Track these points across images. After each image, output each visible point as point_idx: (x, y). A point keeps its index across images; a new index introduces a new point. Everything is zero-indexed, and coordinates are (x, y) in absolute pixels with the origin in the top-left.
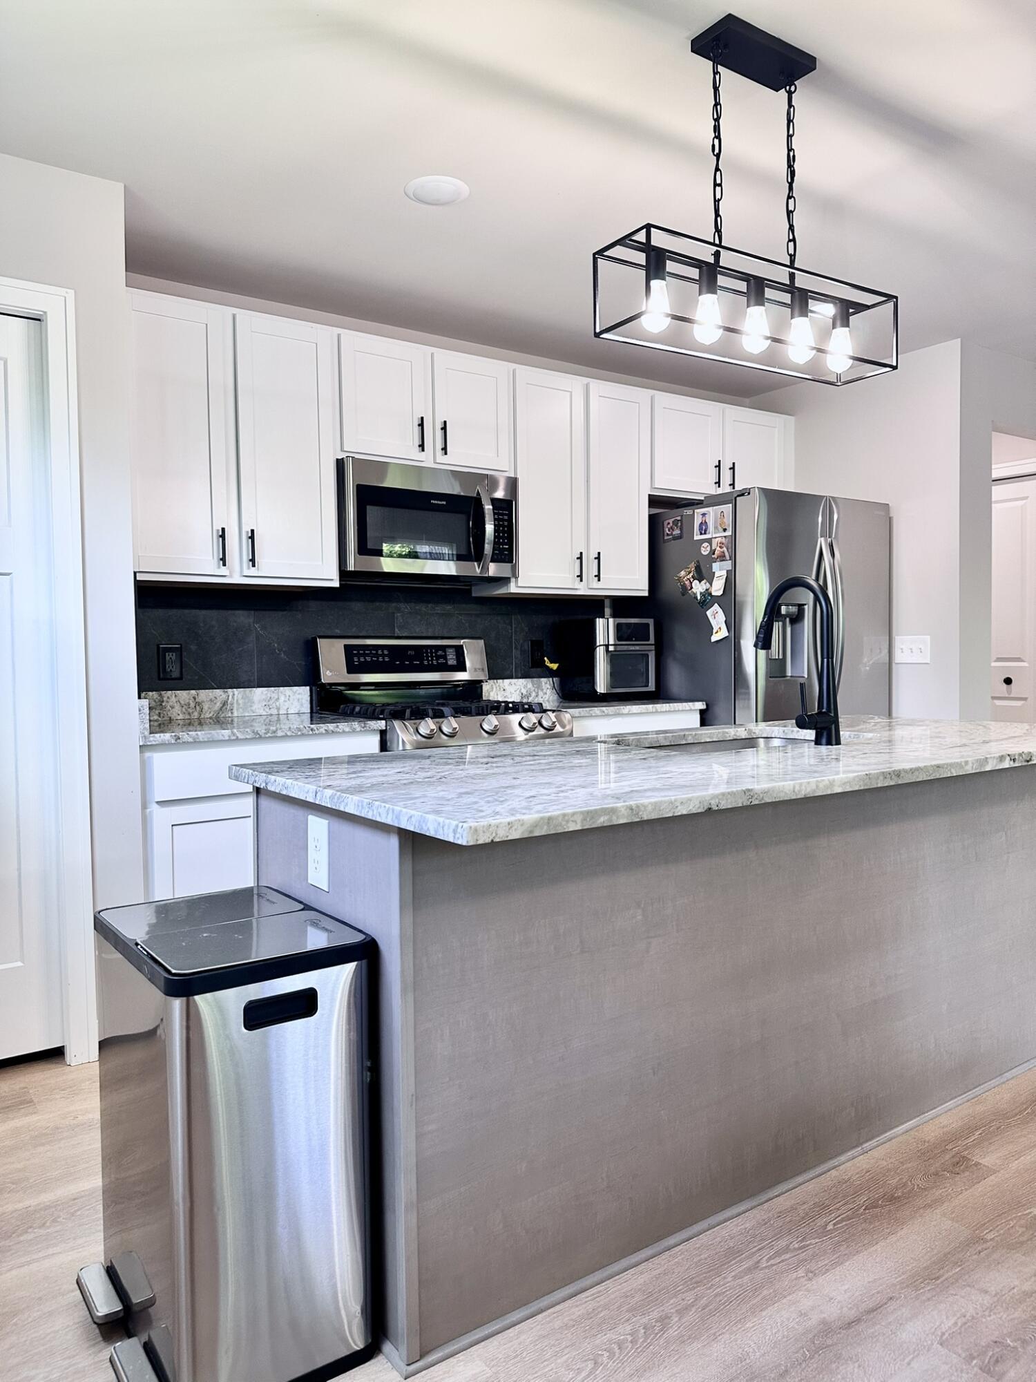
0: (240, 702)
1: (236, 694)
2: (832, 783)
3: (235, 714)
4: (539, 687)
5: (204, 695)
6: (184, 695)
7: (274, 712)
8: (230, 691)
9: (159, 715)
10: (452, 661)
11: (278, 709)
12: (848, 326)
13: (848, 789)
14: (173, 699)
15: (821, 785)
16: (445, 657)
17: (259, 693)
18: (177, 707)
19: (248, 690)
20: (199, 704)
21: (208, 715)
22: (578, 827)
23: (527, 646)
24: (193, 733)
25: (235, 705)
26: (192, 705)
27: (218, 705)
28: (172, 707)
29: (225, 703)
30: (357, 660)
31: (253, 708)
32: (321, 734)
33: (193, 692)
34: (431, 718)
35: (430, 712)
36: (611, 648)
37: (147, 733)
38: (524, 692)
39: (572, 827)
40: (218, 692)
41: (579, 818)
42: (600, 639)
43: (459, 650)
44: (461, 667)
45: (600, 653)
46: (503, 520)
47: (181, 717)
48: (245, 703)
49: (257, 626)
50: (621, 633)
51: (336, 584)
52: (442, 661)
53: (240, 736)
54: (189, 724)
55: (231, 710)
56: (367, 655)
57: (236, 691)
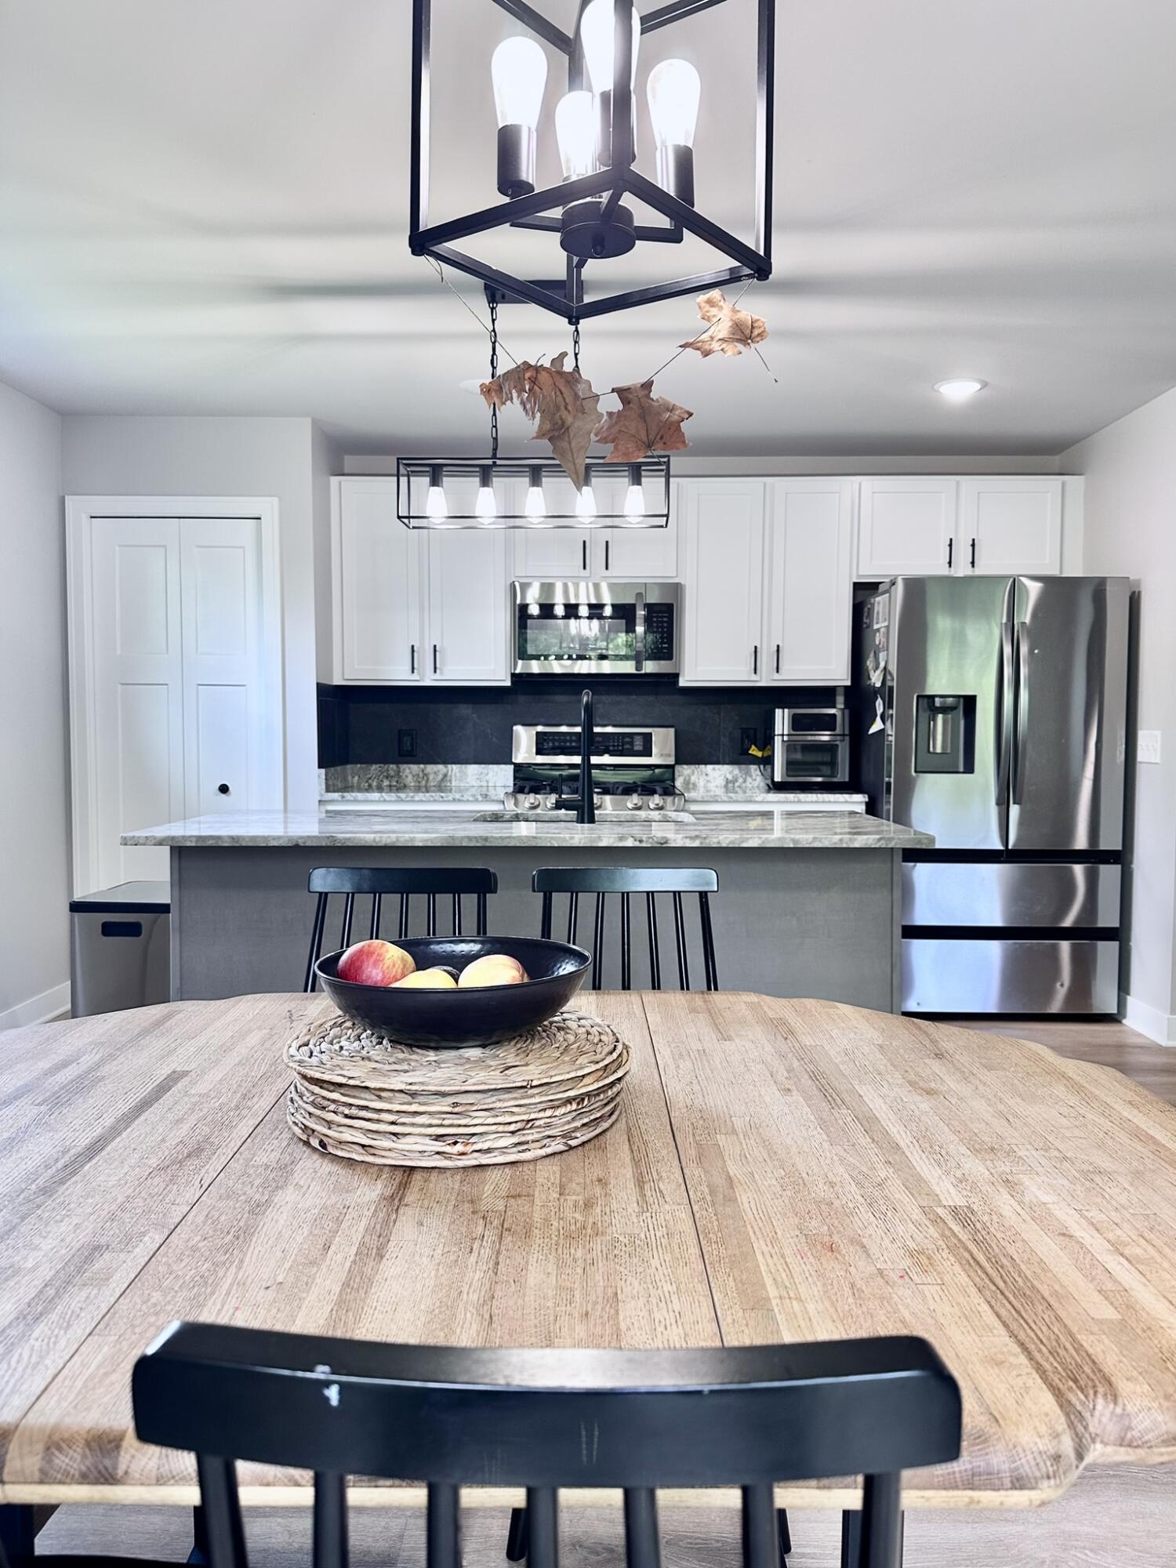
0: (458, 775)
1: (454, 769)
3: (454, 784)
4: (748, 773)
5: (430, 768)
6: (414, 767)
7: (485, 784)
8: (449, 766)
9: (397, 782)
10: (638, 745)
11: (487, 782)
14: (407, 771)
16: (632, 743)
17: (473, 769)
18: (410, 777)
19: (464, 766)
20: (426, 775)
21: (432, 784)
23: (737, 734)
25: (453, 777)
26: (421, 775)
27: (440, 777)
28: (407, 777)
29: (445, 776)
30: (543, 745)
31: (468, 780)
33: (422, 766)
36: (786, 738)
37: (323, 792)
38: (730, 777)
40: (441, 767)
42: (778, 730)
43: (648, 738)
44: (648, 752)
45: (778, 741)
46: (662, 622)
47: (412, 784)
48: (461, 777)
49: (474, 715)
50: (797, 723)
51: (508, 683)
52: (627, 746)
54: (418, 789)
55: (450, 781)
56: (557, 740)
57: (454, 766)
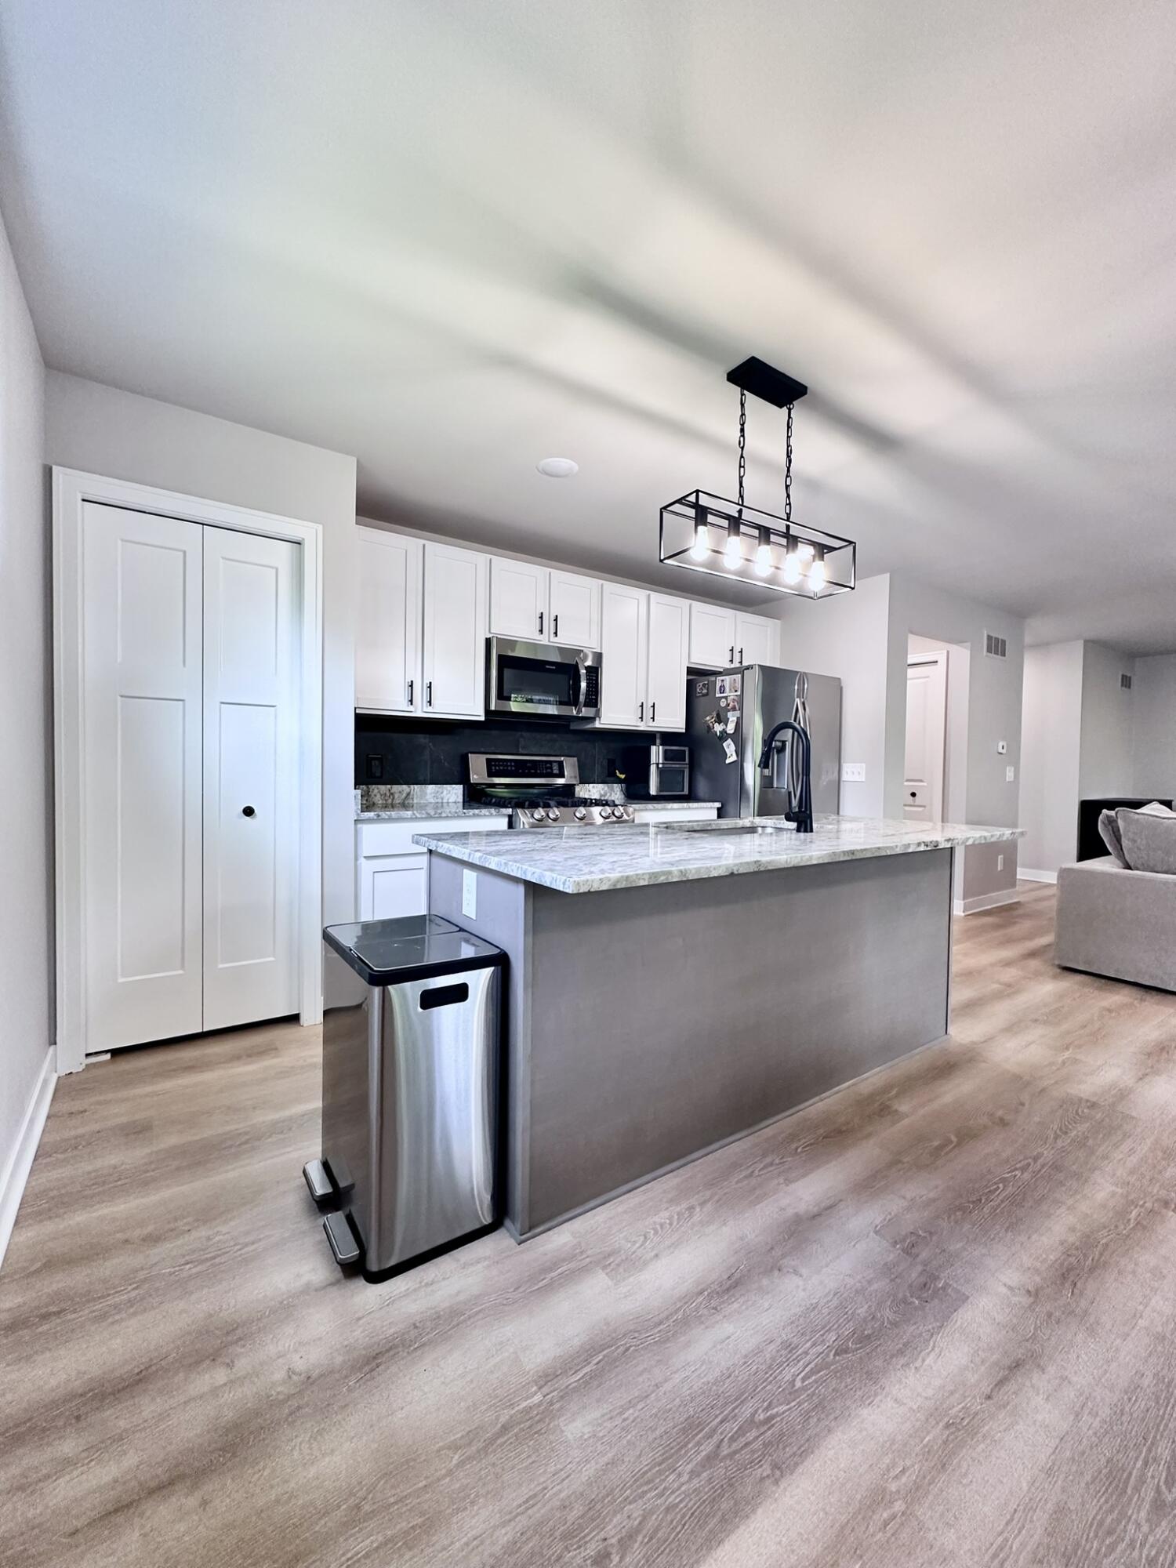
0: (419, 793)
1: (416, 788)
2: (811, 858)
3: (415, 801)
4: (612, 790)
5: (396, 788)
6: (383, 788)
7: (440, 801)
8: (412, 786)
9: (367, 800)
10: (556, 771)
11: (442, 799)
12: (823, 560)
13: (821, 862)
14: (376, 791)
15: (804, 859)
16: (551, 768)
17: (431, 788)
18: (378, 796)
19: (423, 786)
20: (392, 794)
21: (398, 802)
22: (646, 883)
23: (605, 763)
24: (388, 813)
25: (415, 796)
26: (388, 794)
27: (404, 795)
28: (375, 796)
29: (408, 794)
30: (494, 769)
31: (427, 798)
32: (470, 816)
33: (389, 786)
34: (543, 808)
35: (541, 804)
36: (660, 766)
37: (359, 812)
38: (602, 792)
39: (642, 883)
40: (404, 787)
41: (647, 877)
42: (653, 759)
43: (561, 764)
44: (562, 775)
45: (653, 768)
46: (592, 680)
47: (380, 802)
48: (421, 795)
49: (431, 744)
50: (667, 756)
51: (482, 718)
52: (549, 770)
53: (418, 816)
54: (385, 807)
55: (413, 799)
56: (501, 765)
57: (415, 786)
